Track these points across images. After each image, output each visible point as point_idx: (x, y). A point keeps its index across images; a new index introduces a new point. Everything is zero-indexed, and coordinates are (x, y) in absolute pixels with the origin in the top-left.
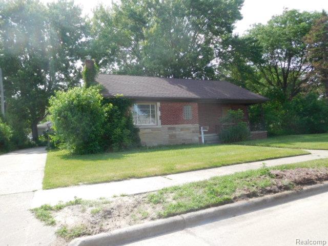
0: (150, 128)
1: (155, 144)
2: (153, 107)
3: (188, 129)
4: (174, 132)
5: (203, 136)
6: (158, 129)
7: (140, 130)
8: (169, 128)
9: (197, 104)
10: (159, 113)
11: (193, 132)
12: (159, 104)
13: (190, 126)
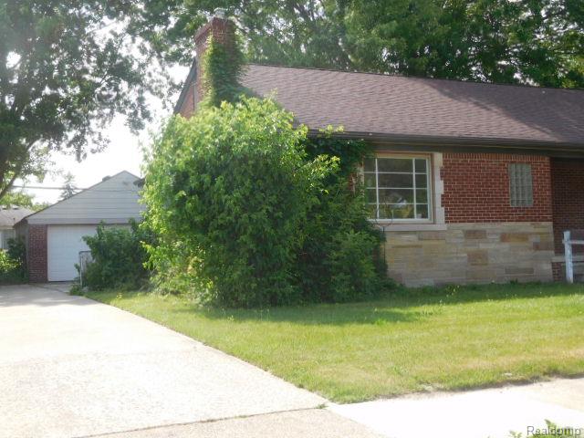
0: (415, 232)
1: (429, 282)
2: (421, 166)
3: (523, 237)
4: (482, 246)
5: (568, 258)
6: (437, 235)
7: (388, 237)
8: (469, 234)
9: (546, 160)
10: (440, 187)
11: (537, 247)
12: (439, 158)
13: (525, 227)
